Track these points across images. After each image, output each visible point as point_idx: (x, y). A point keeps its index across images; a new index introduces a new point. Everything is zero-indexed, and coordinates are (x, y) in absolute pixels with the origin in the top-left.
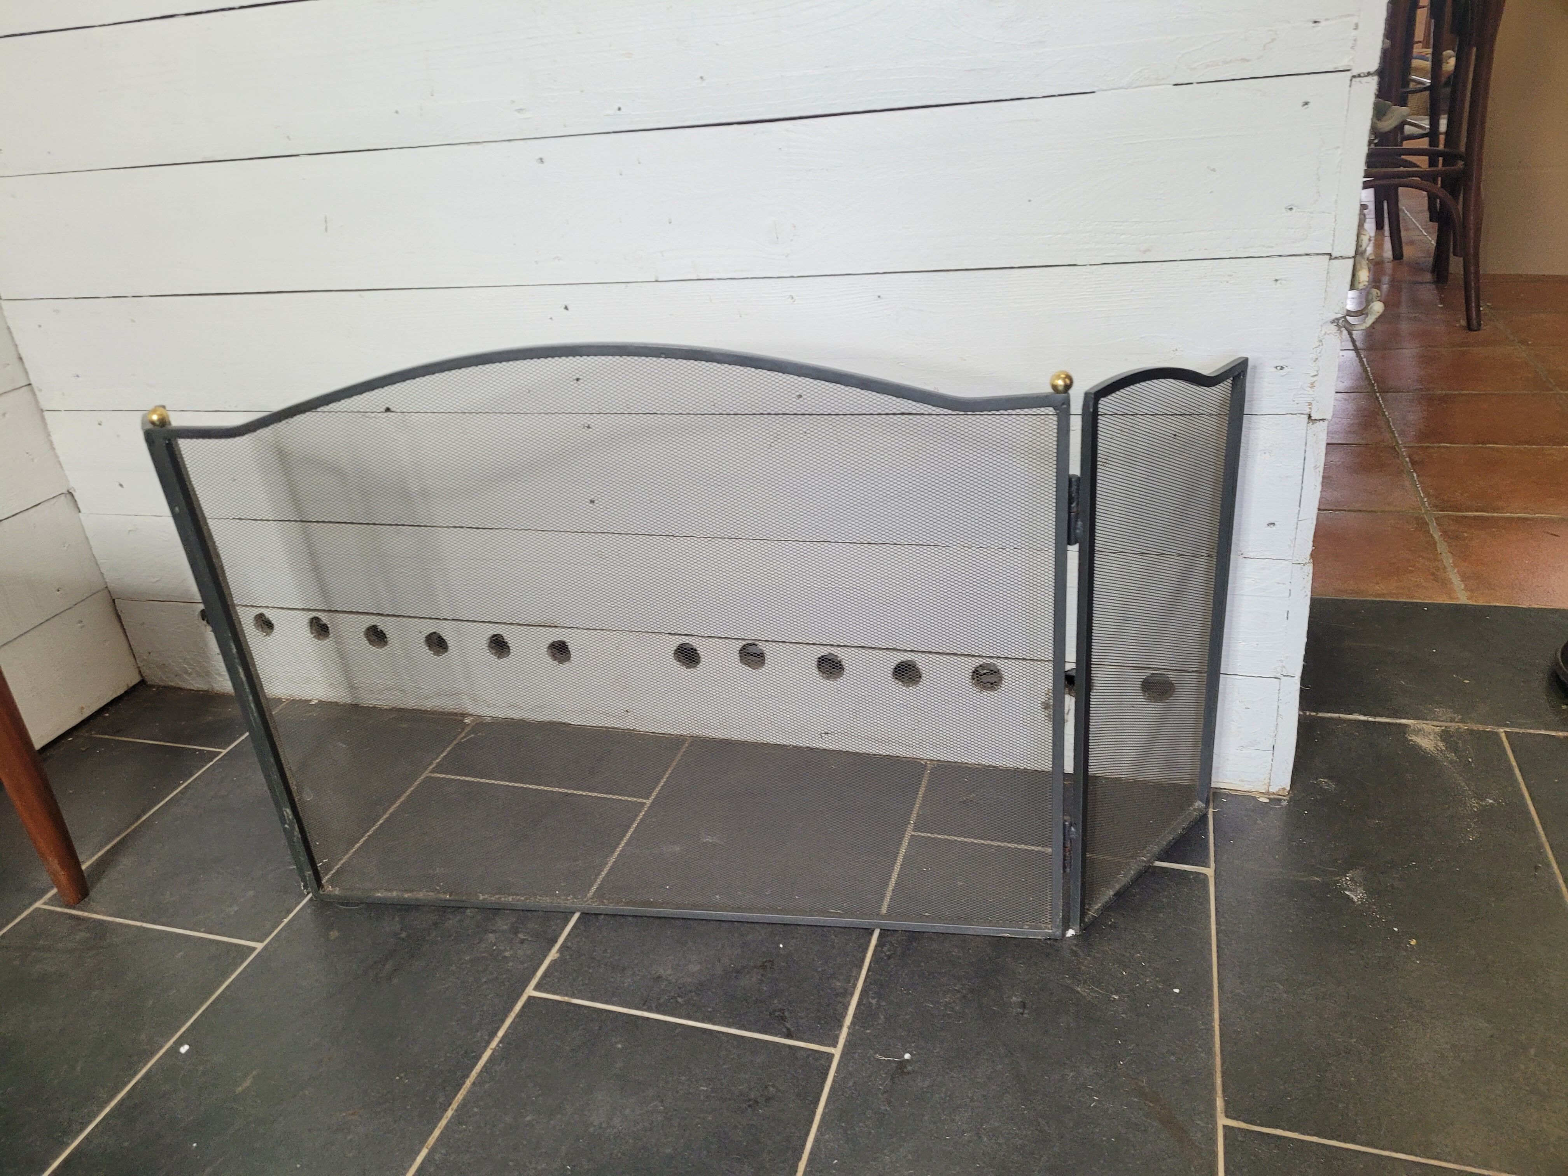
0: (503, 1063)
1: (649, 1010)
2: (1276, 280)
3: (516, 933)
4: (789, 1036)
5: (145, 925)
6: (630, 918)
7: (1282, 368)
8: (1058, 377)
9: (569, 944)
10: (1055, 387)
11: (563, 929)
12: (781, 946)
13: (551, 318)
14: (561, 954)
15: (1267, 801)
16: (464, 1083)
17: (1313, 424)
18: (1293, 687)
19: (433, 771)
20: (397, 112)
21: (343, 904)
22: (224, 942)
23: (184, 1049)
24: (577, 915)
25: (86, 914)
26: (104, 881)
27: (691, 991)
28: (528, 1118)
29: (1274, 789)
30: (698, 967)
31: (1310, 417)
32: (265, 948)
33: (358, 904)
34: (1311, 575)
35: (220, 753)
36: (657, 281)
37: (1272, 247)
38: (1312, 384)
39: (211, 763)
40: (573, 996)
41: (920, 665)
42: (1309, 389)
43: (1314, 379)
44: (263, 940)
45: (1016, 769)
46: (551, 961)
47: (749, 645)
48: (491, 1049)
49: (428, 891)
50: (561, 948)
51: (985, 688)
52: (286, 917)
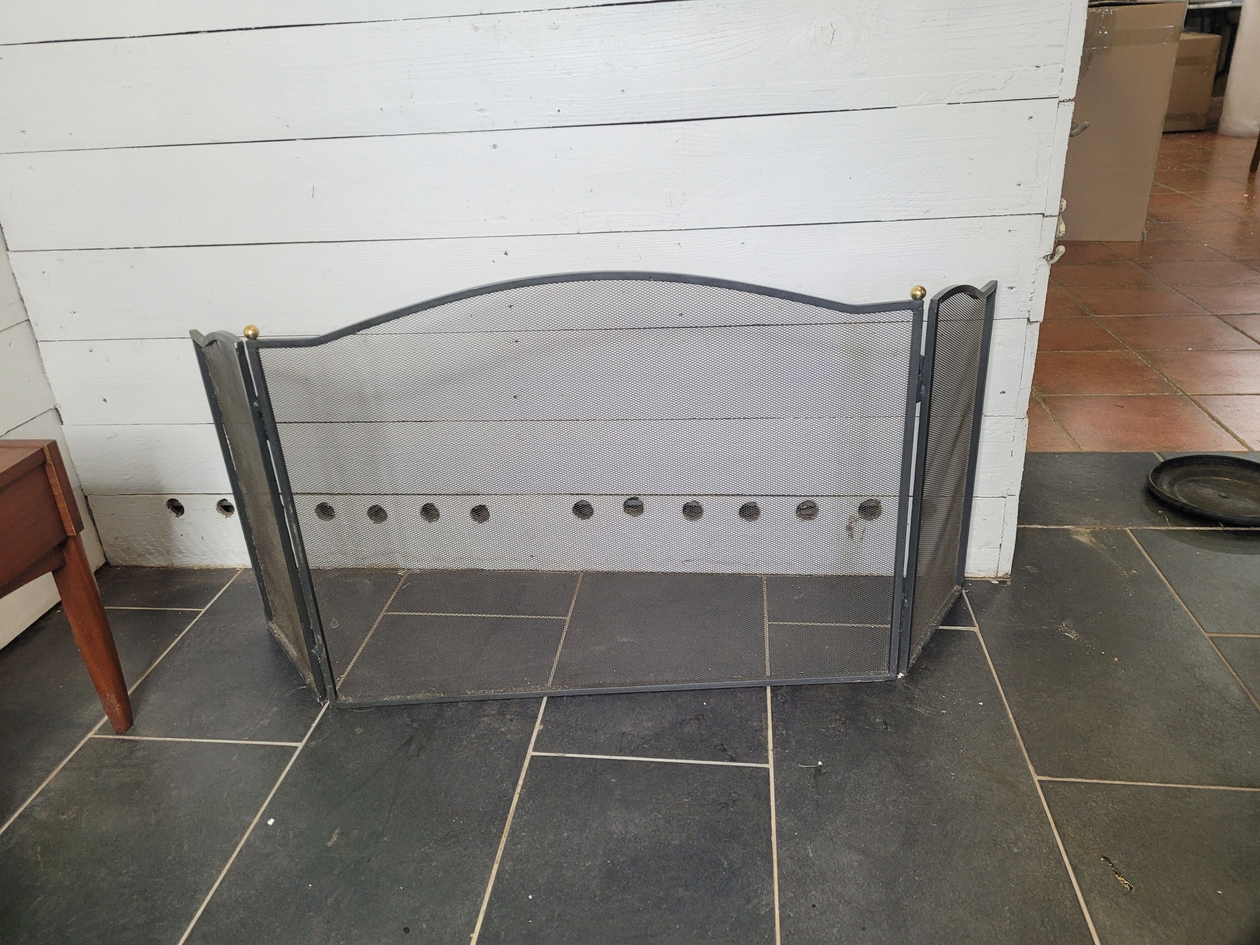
0: (531, 801)
1: (625, 754)
2: (1010, 231)
3: (504, 715)
4: (733, 760)
5: (193, 740)
6: (586, 697)
7: (1012, 288)
8: (917, 290)
9: (548, 719)
10: (914, 296)
11: (539, 709)
12: (705, 704)
14: (544, 725)
15: (998, 583)
16: (507, 819)
17: (1030, 324)
18: (1014, 503)
19: (387, 611)
20: (382, 109)
21: (357, 709)
22: (268, 746)
23: (271, 822)
24: (545, 699)
25: (137, 738)
26: (142, 712)
27: (651, 740)
28: (565, 835)
29: (1000, 574)
30: (650, 724)
31: (1029, 320)
32: (306, 746)
33: (368, 708)
34: (1027, 426)
35: (199, 612)
36: (578, 233)
37: (1007, 209)
38: (1031, 298)
39: (196, 620)
40: (565, 752)
41: (760, 506)
42: (1029, 302)
43: (1032, 295)
44: (301, 741)
45: (826, 576)
46: (539, 731)
47: (632, 499)
48: (518, 793)
49: (425, 693)
50: (542, 722)
51: (805, 519)
52: (313, 722)
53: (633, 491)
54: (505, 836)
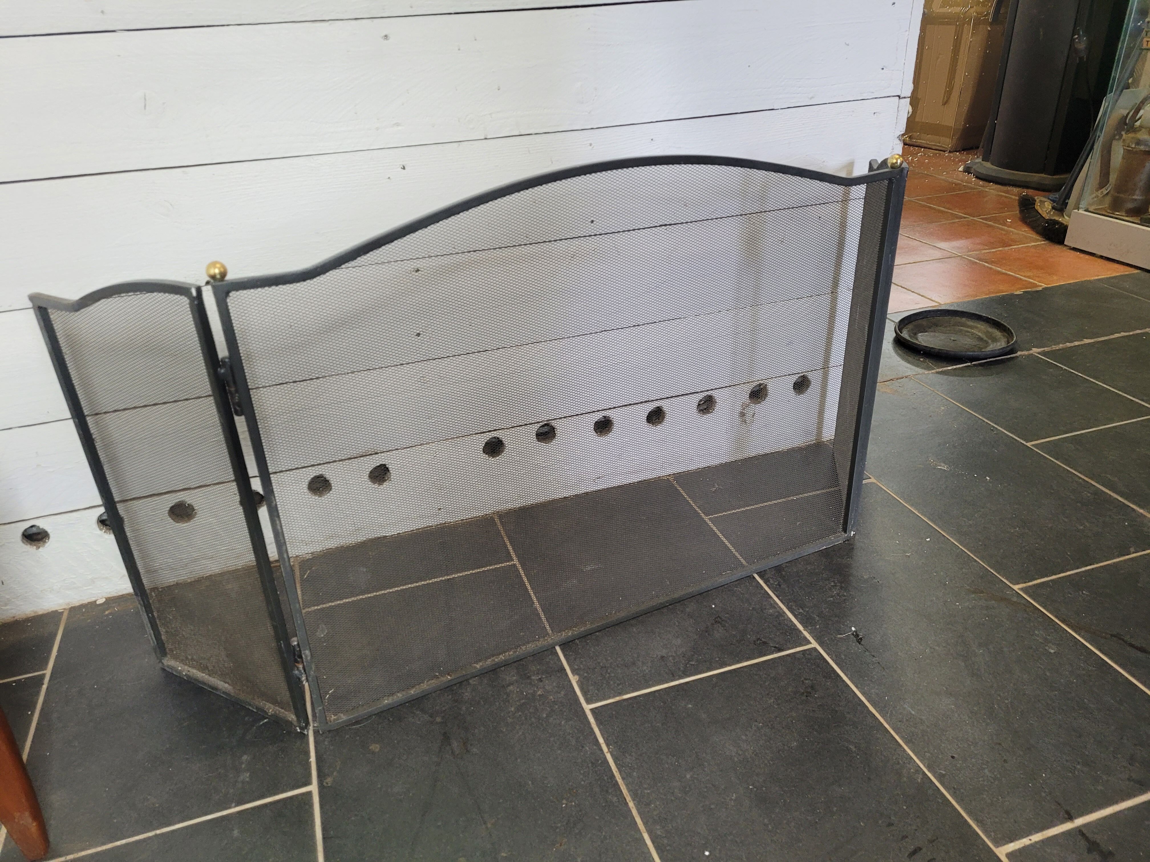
1: (681, 677)
2: (874, 113)
3: (529, 677)
4: (780, 650)
5: (158, 832)
6: (597, 633)
9: (576, 667)
11: (559, 660)
12: (713, 606)
13: (389, 178)
14: (578, 674)
16: (617, 781)
19: (305, 607)
21: (354, 724)
22: (271, 803)
24: (558, 649)
26: (52, 822)
27: (693, 655)
28: (688, 776)
30: (679, 640)
32: (321, 787)
33: (367, 719)
35: (44, 675)
37: (873, 93)
39: (45, 686)
40: (620, 694)
41: (665, 408)
44: (308, 783)
45: (721, 465)
46: (577, 682)
47: (543, 426)
48: (607, 753)
49: (427, 681)
50: (573, 671)
51: (704, 413)
52: (309, 757)
53: (544, 418)
54: (630, 801)
